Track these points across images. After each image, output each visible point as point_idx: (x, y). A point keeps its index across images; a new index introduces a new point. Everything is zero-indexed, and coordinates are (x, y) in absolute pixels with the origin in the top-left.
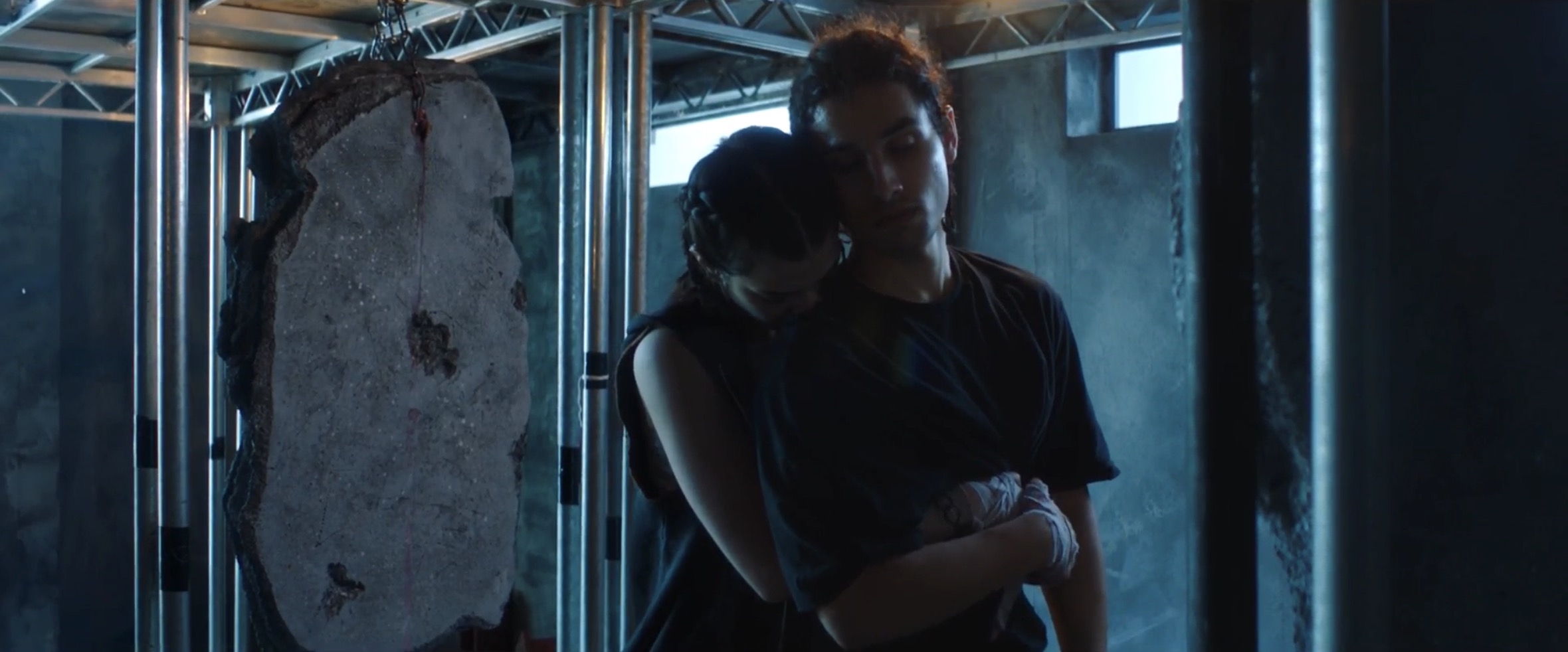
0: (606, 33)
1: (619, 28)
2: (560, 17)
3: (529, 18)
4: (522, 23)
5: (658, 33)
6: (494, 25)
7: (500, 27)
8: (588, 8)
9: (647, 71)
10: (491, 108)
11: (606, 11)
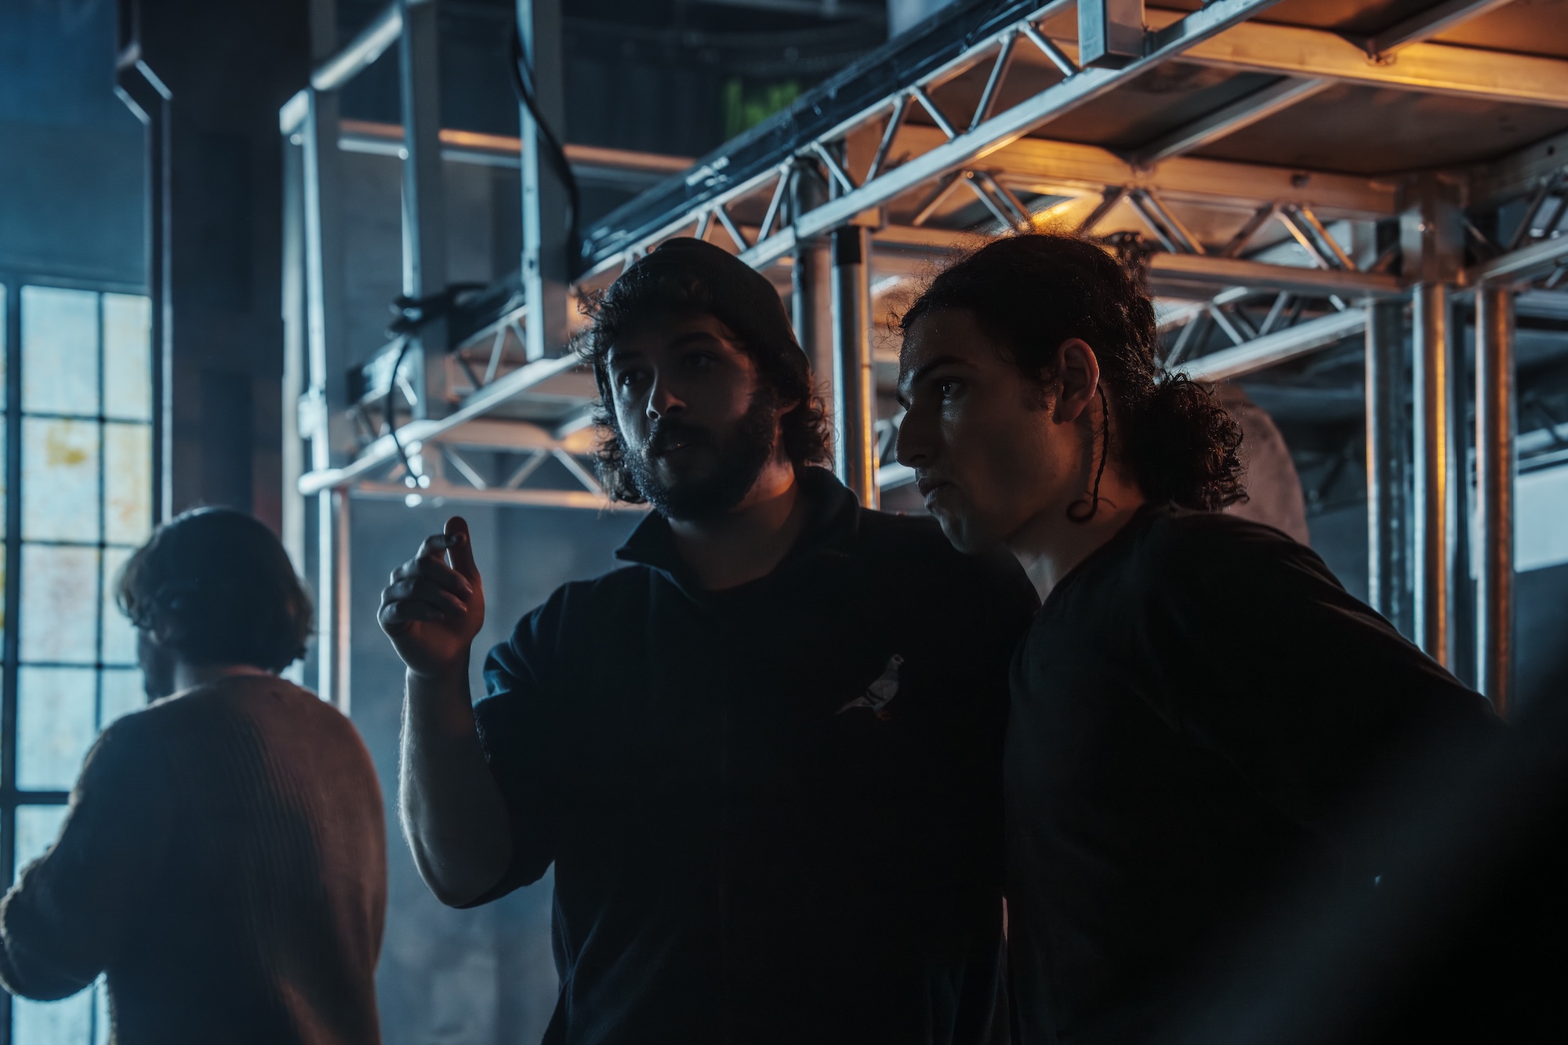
0: (1442, 325)
1: (1462, 316)
2: (1363, 308)
3: (1305, 314)
4: (1293, 322)
5: (1526, 321)
6: (1246, 328)
7: (1257, 331)
8: (1412, 292)
9: (1506, 377)
10: (1273, 447)
11: (1439, 292)
